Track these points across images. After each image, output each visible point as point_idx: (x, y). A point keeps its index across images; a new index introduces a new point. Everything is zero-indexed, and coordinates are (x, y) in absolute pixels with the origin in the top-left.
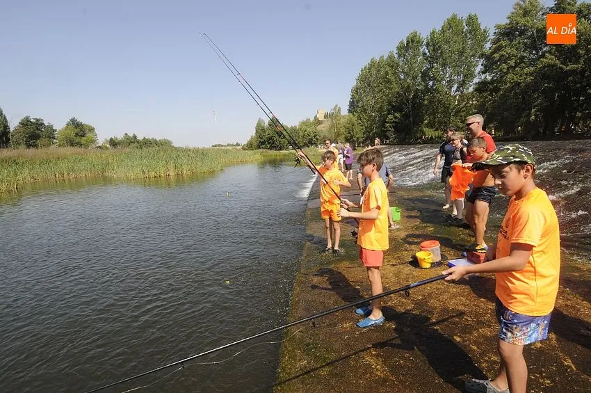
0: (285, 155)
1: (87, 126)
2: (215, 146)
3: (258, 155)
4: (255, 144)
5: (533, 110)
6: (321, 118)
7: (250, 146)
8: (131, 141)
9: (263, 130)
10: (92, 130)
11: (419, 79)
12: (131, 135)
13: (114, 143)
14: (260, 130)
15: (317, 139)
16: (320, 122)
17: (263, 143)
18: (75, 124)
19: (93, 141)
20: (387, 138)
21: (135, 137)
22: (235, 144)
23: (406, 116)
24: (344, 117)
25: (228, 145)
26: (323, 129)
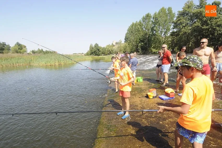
0: (101, 58)
1: (23, 45)
2: (74, 54)
3: (90, 58)
4: (89, 53)
5: (191, 43)
6: (114, 44)
7: (87, 54)
8: (41, 52)
9: (92, 48)
10: (25, 47)
11: (150, 30)
12: (41, 49)
13: (34, 52)
14: (91, 48)
15: (113, 52)
16: (114, 46)
17: (92, 53)
18: (18, 44)
19: (26, 51)
20: (139, 52)
21: (42, 50)
22: (81, 53)
23: (146, 44)
24: (123, 44)
25: (79, 54)
26: (115, 48)
